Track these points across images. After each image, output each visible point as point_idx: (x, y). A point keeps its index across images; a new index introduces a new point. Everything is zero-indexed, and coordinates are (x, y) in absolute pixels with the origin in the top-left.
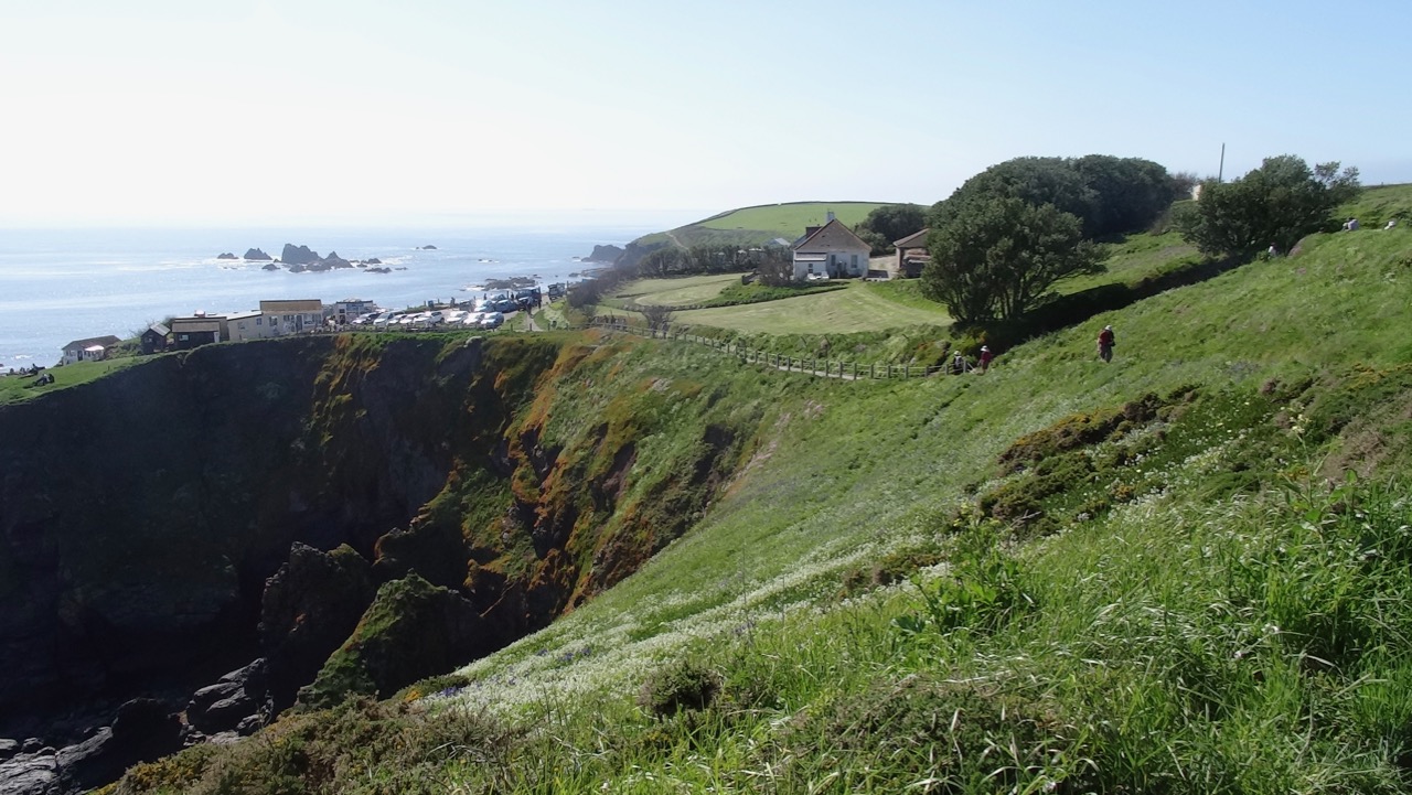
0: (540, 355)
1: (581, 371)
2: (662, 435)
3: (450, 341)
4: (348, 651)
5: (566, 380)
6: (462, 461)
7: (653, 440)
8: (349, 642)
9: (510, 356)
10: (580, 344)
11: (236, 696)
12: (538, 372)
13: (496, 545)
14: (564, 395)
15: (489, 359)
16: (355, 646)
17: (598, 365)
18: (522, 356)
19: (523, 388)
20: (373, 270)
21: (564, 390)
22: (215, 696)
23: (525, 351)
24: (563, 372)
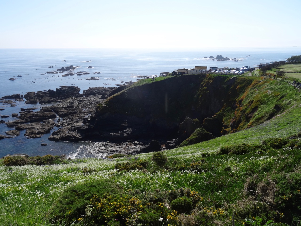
0: (248, 82)
1: (256, 87)
2: (265, 105)
3: (229, 77)
4: (187, 141)
5: (252, 89)
6: (226, 105)
7: (262, 106)
8: (188, 139)
9: (241, 82)
10: (258, 80)
11: (173, 144)
12: (247, 86)
13: (228, 125)
14: (250, 92)
15: (236, 82)
16: (188, 140)
17: (260, 86)
18: (244, 82)
19: (243, 89)
20: (234, 61)
21: (251, 91)
22: (170, 143)
23: (245, 81)
24: (252, 87)
